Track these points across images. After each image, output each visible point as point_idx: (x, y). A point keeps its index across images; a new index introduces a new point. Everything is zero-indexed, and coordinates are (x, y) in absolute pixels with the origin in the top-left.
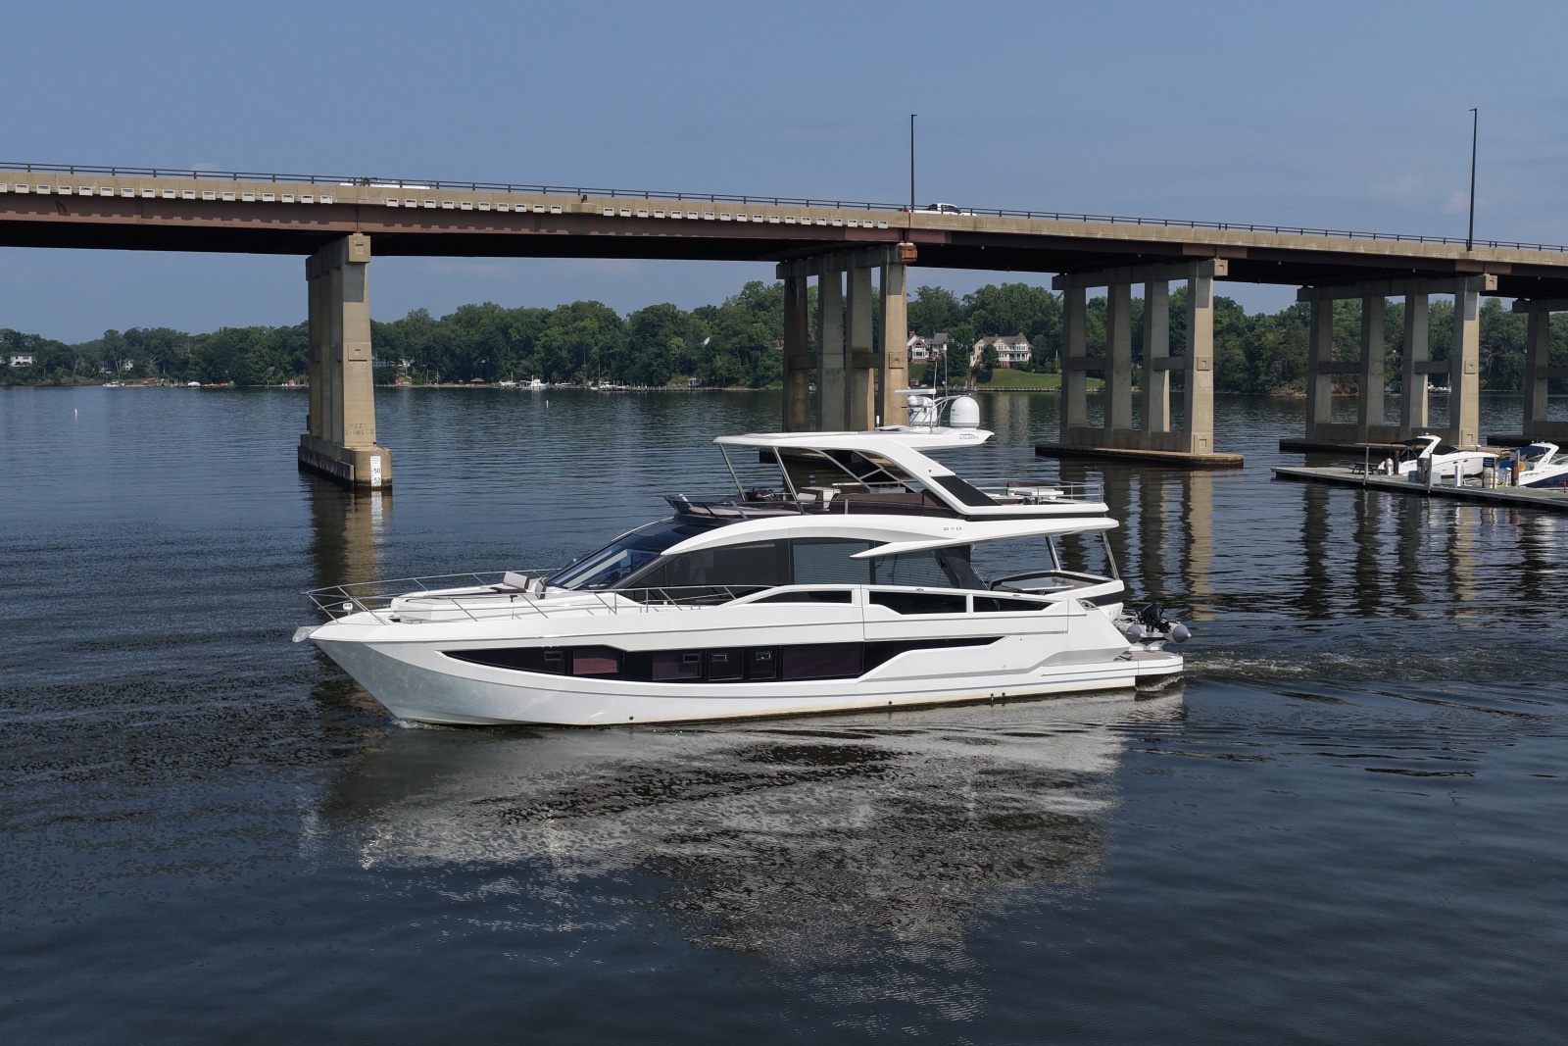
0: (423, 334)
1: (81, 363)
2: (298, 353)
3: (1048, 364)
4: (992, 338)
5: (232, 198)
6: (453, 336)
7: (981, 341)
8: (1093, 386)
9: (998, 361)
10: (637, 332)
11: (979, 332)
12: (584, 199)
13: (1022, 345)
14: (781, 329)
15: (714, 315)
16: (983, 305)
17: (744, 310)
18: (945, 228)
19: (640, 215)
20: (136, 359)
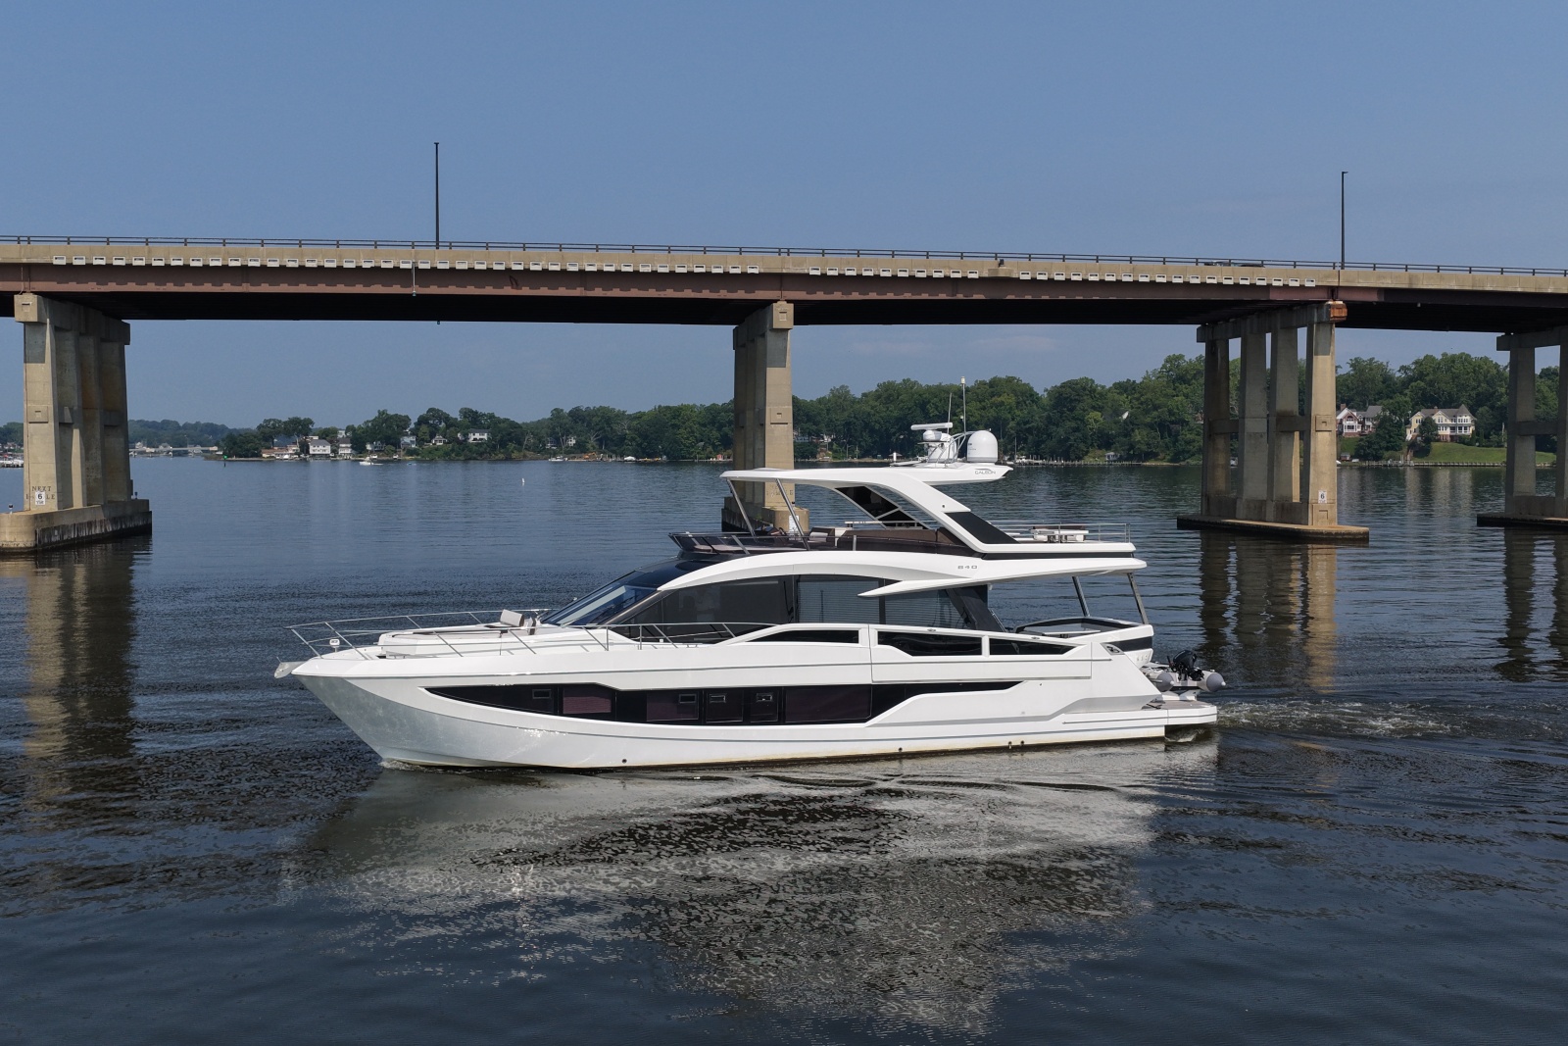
0: (844, 410)
1: (530, 440)
2: (726, 429)
3: (1494, 437)
4: (1431, 410)
5: (666, 270)
6: (873, 412)
7: (1419, 413)
8: (1545, 460)
9: (1437, 435)
10: (1054, 407)
11: (1417, 404)
12: (1001, 263)
13: (1464, 417)
14: (1201, 401)
15: (1134, 389)
16: (1421, 376)
17: (1165, 383)
18: (1377, 286)
19: (1057, 278)
20: (578, 436)
